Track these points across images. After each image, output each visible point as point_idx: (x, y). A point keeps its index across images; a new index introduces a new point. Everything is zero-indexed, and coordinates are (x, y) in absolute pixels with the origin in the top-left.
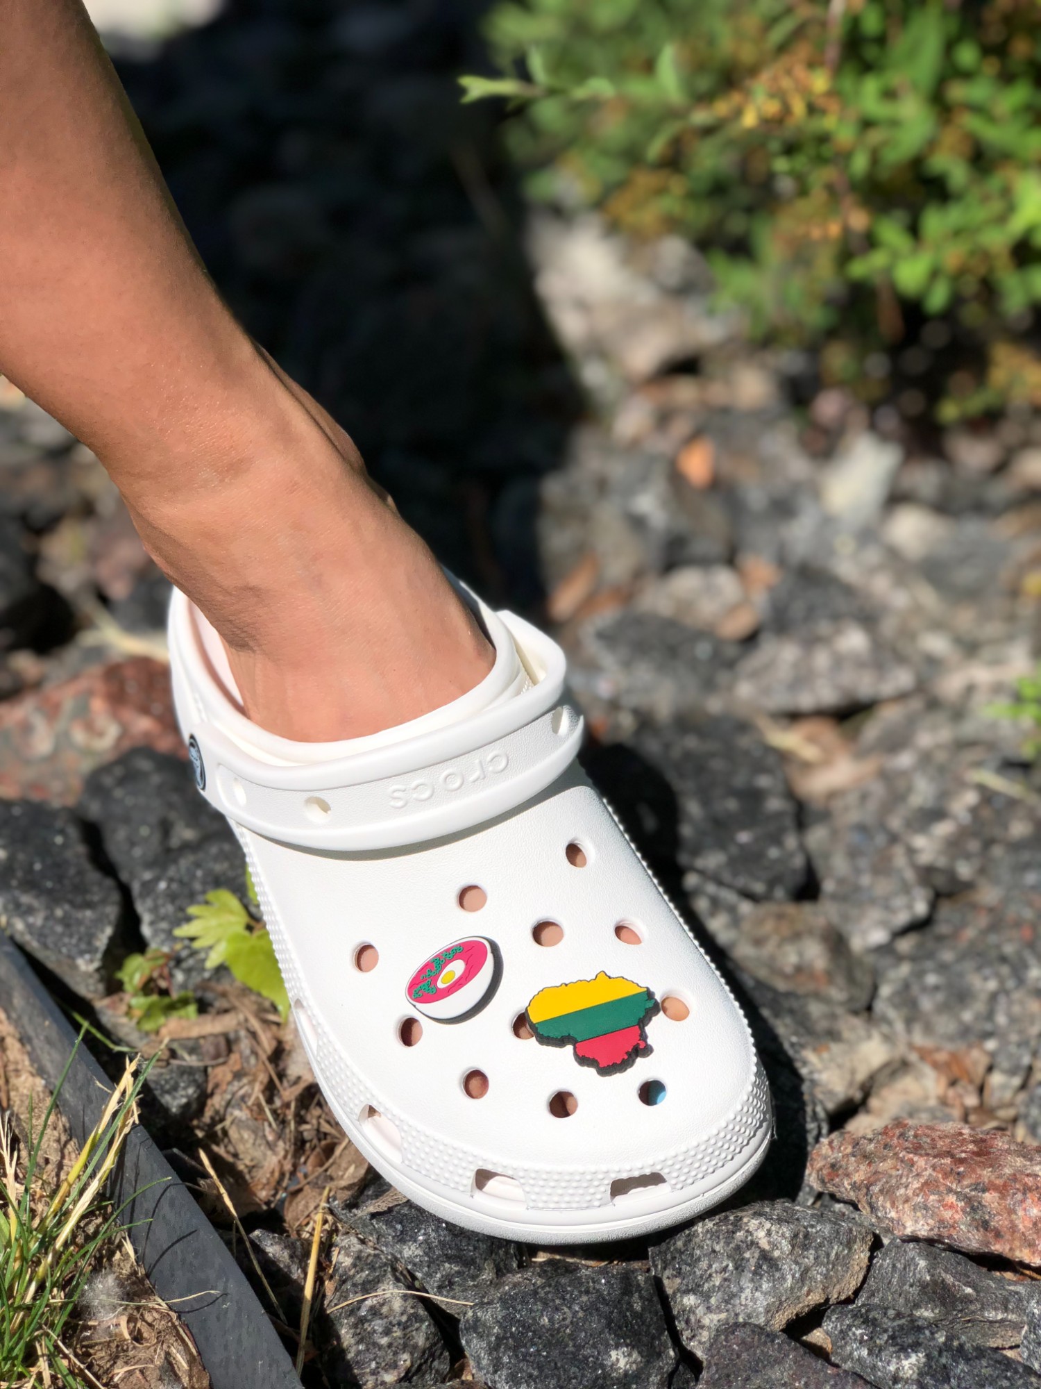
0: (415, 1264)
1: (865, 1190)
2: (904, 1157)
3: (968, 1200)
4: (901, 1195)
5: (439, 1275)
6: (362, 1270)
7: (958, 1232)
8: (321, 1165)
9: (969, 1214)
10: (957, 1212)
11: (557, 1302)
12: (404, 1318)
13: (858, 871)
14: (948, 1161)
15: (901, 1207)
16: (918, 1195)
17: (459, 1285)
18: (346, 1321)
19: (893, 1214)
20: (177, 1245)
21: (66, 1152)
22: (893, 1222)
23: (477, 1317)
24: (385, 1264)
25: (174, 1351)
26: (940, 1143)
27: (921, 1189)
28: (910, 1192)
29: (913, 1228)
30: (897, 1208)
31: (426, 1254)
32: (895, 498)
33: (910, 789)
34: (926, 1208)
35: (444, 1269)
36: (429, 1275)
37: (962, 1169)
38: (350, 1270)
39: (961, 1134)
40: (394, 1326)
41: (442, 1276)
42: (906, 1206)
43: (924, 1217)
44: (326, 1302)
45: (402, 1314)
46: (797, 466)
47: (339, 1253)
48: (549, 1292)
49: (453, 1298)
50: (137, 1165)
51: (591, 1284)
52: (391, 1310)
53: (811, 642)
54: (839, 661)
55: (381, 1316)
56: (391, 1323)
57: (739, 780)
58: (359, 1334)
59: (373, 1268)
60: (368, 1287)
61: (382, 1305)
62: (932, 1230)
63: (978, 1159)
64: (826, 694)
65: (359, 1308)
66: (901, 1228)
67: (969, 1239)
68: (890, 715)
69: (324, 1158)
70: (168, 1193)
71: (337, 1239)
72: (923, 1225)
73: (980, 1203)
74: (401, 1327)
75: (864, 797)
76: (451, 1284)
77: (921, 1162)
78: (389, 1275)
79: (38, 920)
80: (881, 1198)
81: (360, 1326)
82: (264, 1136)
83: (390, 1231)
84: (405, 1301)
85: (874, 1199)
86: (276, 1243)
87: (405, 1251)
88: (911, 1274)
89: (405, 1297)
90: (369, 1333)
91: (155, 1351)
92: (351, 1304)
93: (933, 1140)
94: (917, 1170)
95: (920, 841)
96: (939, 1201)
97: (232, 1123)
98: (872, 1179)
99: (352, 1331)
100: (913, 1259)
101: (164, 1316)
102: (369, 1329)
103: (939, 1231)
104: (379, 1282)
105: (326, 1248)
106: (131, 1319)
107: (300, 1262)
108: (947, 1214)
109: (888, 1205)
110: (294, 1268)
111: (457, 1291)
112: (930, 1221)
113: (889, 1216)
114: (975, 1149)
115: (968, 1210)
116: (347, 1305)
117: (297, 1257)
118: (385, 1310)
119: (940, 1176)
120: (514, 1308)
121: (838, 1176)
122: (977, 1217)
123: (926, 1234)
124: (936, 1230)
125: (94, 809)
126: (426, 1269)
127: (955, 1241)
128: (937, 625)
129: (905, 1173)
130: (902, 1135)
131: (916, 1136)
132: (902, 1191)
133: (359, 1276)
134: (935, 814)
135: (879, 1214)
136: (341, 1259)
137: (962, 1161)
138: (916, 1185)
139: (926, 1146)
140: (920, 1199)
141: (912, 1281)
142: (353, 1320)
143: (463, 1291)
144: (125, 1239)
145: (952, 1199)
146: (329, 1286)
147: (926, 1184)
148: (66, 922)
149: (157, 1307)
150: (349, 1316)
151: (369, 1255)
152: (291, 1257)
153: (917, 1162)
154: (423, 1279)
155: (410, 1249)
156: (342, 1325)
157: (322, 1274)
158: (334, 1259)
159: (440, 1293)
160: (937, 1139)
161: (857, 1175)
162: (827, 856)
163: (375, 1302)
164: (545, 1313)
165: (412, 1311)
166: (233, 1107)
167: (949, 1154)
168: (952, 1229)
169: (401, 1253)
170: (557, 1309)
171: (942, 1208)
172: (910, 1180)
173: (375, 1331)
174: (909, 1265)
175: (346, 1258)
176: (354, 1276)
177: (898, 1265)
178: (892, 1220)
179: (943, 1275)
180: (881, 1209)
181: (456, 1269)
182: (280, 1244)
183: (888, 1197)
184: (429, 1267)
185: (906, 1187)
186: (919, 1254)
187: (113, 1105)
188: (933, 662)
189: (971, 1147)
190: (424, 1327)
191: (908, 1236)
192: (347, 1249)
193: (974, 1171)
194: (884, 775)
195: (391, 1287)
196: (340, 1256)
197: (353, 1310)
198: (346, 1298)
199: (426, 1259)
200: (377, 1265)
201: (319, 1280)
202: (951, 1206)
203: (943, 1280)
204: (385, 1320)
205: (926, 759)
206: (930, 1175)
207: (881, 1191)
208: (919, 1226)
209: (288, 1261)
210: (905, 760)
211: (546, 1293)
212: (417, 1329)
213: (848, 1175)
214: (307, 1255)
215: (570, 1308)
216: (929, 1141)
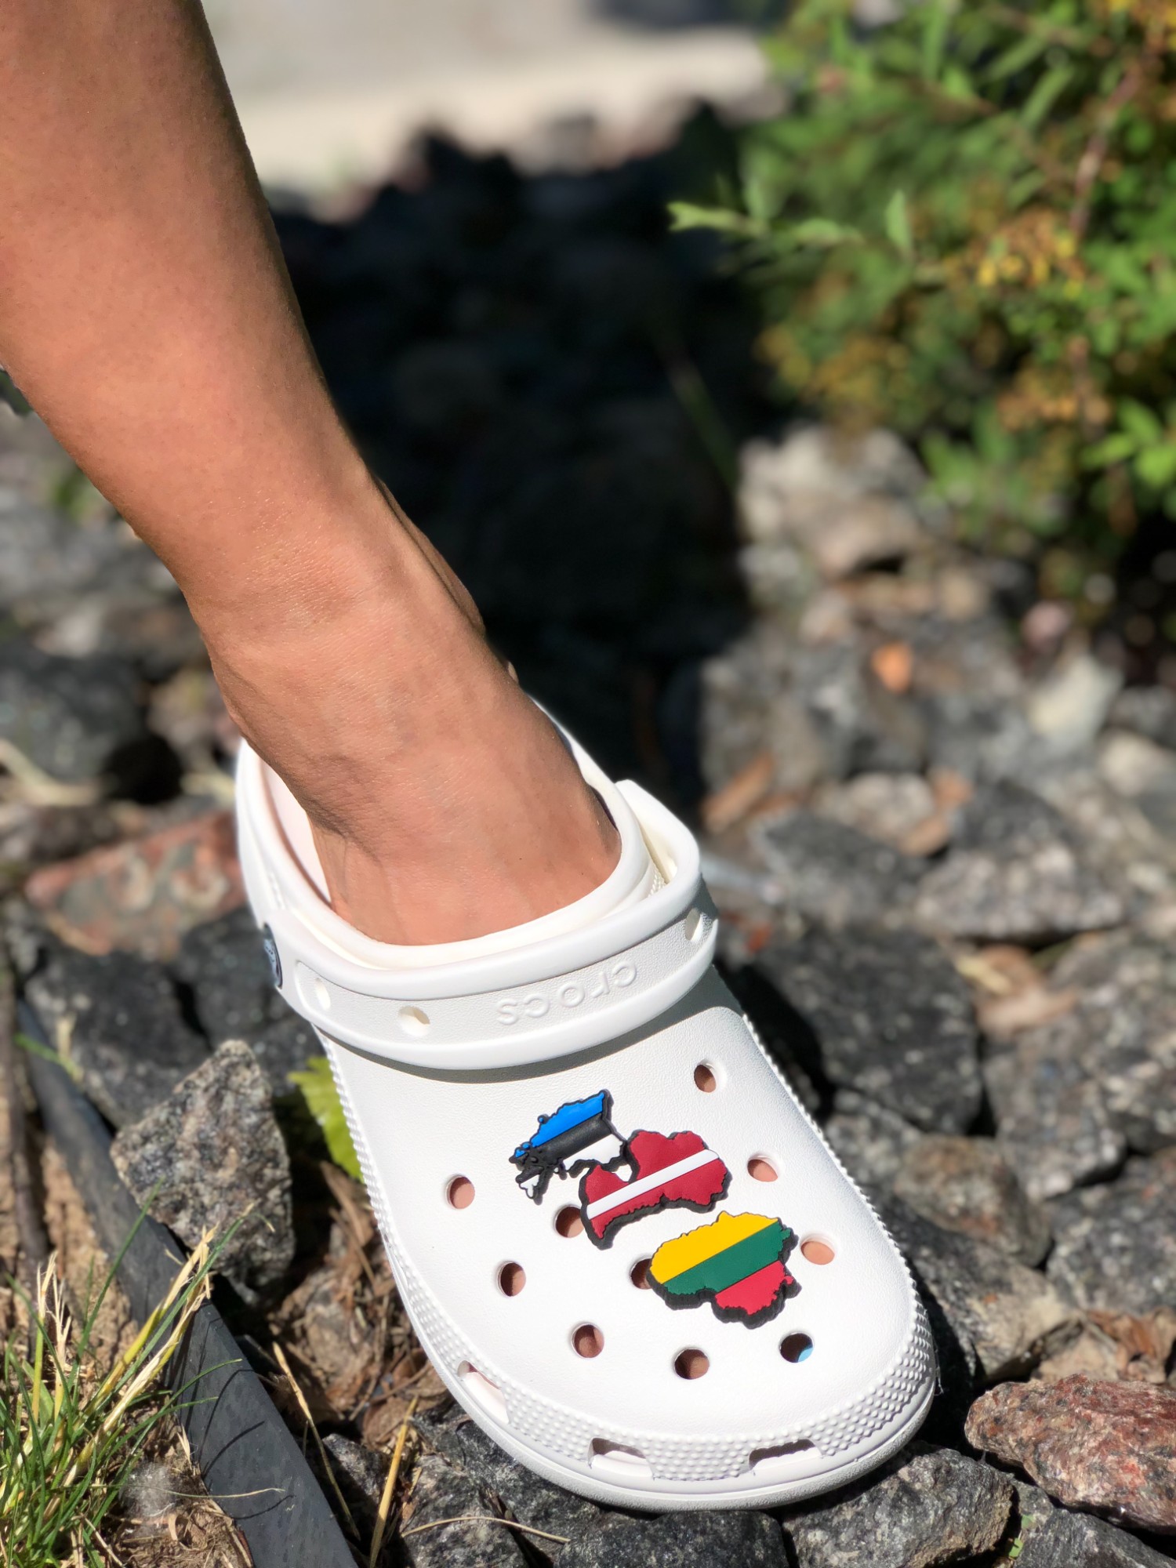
0: (508, 1490)
1: (1032, 1448)
2: (1080, 1412)
3: (1152, 1464)
4: (1074, 1454)
5: (534, 1503)
6: (446, 1493)
7: (1138, 1499)
8: (410, 1375)
9: (1152, 1480)
10: (1138, 1475)
11: (669, 1540)
12: (490, 1549)
13: (1042, 1110)
14: (1131, 1419)
15: (1073, 1468)
16: (1094, 1455)
17: (556, 1518)
18: (423, 1548)
19: (1063, 1476)
20: (240, 1439)
21: (124, 1334)
22: (1062, 1485)
23: (575, 1552)
24: (473, 1489)
25: (226, 1560)
26: (1122, 1403)
27: (1098, 1448)
28: (1084, 1452)
29: (1086, 1492)
30: (1069, 1468)
31: (522, 1478)
32: (1110, 726)
33: (1108, 1027)
34: (1102, 1469)
35: (541, 1497)
36: (523, 1503)
37: (1146, 1430)
38: (432, 1493)
39: (1147, 1395)
40: (477, 1556)
41: (538, 1504)
42: (1079, 1466)
43: (1099, 1479)
44: (402, 1527)
45: (488, 1544)
46: (1004, 679)
47: (421, 1473)
48: (660, 1529)
49: (550, 1533)
50: (203, 1349)
51: (709, 1524)
52: (476, 1538)
53: (1006, 859)
54: (1037, 883)
55: (464, 1545)
56: (474, 1552)
57: (917, 998)
58: (437, 1562)
59: (458, 1491)
60: (451, 1511)
61: (465, 1532)
62: (1107, 1495)
63: (1166, 1421)
64: (1020, 919)
65: (439, 1535)
66: (1071, 1492)
67: (1150, 1508)
68: (1090, 948)
69: (414, 1369)
70: (236, 1381)
71: (421, 1459)
72: (1098, 1489)
73: (1165, 1469)
74: (486, 1558)
75: (1055, 1035)
76: (548, 1515)
77: (1099, 1419)
78: (476, 1500)
79: (117, 1076)
80: (1051, 1457)
81: (438, 1554)
82: (348, 1338)
83: (482, 1449)
84: (493, 1529)
85: (1042, 1459)
86: (352, 1451)
87: (497, 1474)
88: (1076, 1546)
89: (493, 1526)
90: (448, 1561)
91: (204, 1558)
92: (430, 1528)
93: (1114, 1398)
94: (1094, 1428)
95: (1116, 1084)
96: (1119, 1463)
97: (315, 1319)
98: (1042, 1435)
99: (430, 1558)
100: (1081, 1528)
101: (217, 1520)
102: (449, 1558)
103: (1116, 1496)
104: (463, 1508)
105: (407, 1467)
106: (179, 1521)
107: (377, 1476)
108: (1127, 1478)
109: (1059, 1465)
110: (369, 1482)
111: (553, 1524)
112: (1106, 1485)
113: (1059, 1477)
114: (1163, 1411)
115: (1151, 1474)
116: (424, 1530)
117: (374, 1470)
118: (468, 1538)
119: (1121, 1435)
120: (619, 1545)
121: (1001, 1431)
122: (1161, 1484)
123: (1100, 1500)
124: (1113, 1495)
125: (189, 969)
126: (520, 1495)
127: (1134, 1511)
128: (1150, 858)
129: (1080, 1431)
130: (1078, 1390)
131: (1095, 1392)
132: (1076, 1450)
133: (441, 1499)
134: (1135, 1054)
135: (1048, 1476)
136: (423, 1480)
137: (1147, 1422)
138: (1093, 1444)
139: (1106, 1404)
140: (1096, 1459)
141: (1077, 1553)
142: (431, 1547)
143: (560, 1526)
144: (181, 1434)
145: (1133, 1461)
146: (407, 1509)
147: (1105, 1443)
148: (149, 1081)
149: (211, 1510)
150: (427, 1542)
151: (455, 1477)
152: (368, 1469)
153: (1095, 1419)
154: (516, 1508)
155: (503, 1471)
156: (417, 1552)
157: (400, 1494)
158: (415, 1481)
159: (534, 1525)
160: (1119, 1397)
161: (1024, 1431)
162: (1008, 1091)
163: (458, 1529)
164: (653, 1552)
165: (499, 1541)
166: (317, 1302)
167: (1132, 1413)
168: (1131, 1496)
169: (492, 1476)
170: (667, 1549)
171: (1121, 1471)
172: (1086, 1438)
173: (455, 1561)
174: (1075, 1537)
175: (429, 1480)
176: (436, 1499)
177: (1062, 1538)
178: (1062, 1482)
179: (1114, 1548)
180: (1050, 1469)
181: (555, 1497)
182: (356, 1453)
183: (1058, 1457)
184: (523, 1493)
185: (1081, 1445)
186: (1087, 1525)
187: (183, 1278)
188: (1143, 897)
189: (1158, 1408)
190: (512, 1558)
191: (1079, 1502)
192: (430, 1471)
193: (1161, 1433)
194: (1079, 1011)
195: (478, 1513)
196: (422, 1478)
197: (431, 1537)
198: (425, 1522)
199: (521, 1483)
200: (464, 1489)
201: (396, 1501)
202: (1132, 1470)
203: (1113, 1554)
204: (468, 1549)
205: (1128, 995)
206: (1110, 1433)
207: (1051, 1450)
208: (1093, 1490)
209: (363, 1473)
210: (1105, 995)
211: (657, 1531)
212: (503, 1561)
213: (1013, 1431)
214: (385, 1470)
215: (682, 1548)
216: (1109, 1398)
